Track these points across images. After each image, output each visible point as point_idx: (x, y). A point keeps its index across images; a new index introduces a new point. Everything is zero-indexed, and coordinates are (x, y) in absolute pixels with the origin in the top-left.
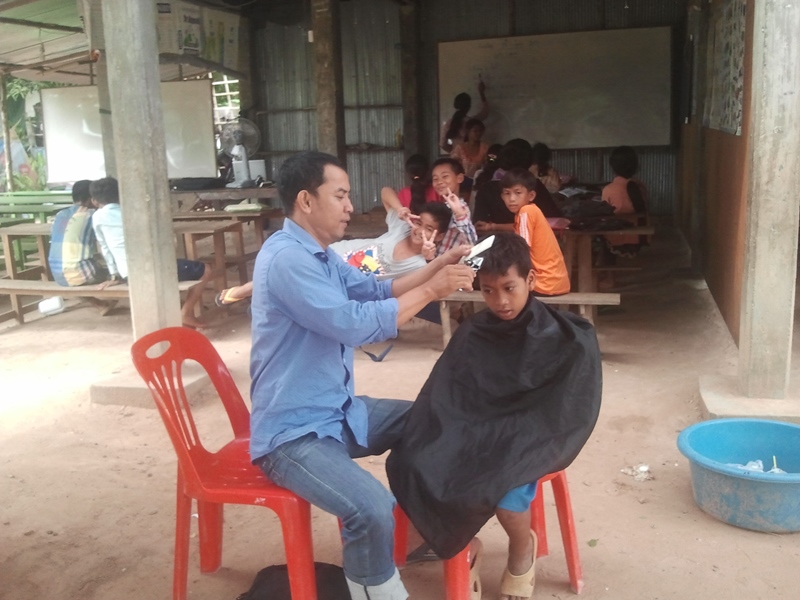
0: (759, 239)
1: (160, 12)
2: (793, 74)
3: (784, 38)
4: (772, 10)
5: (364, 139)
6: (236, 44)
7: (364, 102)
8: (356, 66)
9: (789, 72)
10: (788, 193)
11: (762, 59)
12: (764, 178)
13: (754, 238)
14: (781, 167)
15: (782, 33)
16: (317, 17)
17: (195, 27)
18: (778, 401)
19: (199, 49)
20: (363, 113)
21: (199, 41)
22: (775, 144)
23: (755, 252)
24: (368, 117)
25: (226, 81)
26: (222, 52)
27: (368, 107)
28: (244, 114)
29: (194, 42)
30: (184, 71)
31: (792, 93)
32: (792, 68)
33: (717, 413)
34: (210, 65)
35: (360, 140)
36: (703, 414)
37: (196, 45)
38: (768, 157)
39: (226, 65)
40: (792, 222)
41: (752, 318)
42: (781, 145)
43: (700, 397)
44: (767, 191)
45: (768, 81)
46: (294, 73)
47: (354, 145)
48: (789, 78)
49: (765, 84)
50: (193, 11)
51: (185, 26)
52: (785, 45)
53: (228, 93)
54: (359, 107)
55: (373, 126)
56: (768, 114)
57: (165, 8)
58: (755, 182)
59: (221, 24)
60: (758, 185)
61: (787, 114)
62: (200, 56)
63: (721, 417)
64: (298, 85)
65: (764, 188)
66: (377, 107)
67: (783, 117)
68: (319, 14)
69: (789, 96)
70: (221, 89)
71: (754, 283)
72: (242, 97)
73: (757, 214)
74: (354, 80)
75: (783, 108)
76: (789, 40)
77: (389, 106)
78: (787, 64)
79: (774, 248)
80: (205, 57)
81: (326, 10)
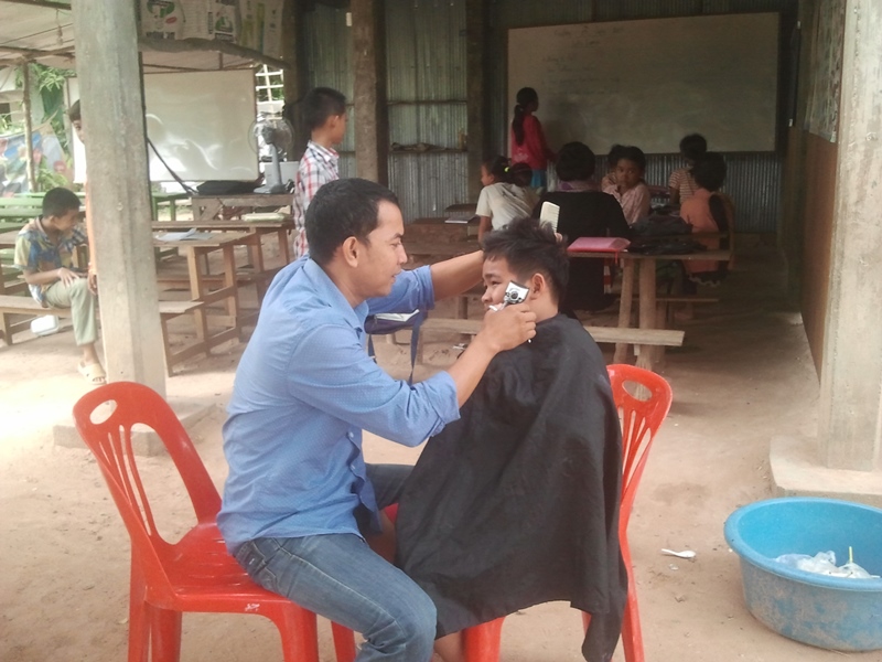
0: (844, 272)
3: (881, 21)
5: (423, 139)
6: (279, 29)
7: (424, 96)
8: (416, 53)
11: (853, 47)
12: (853, 197)
13: (838, 271)
14: (875, 183)
15: (879, 14)
17: (229, 9)
18: (864, 474)
19: (234, 34)
20: (423, 108)
21: (234, 26)
22: (868, 155)
23: (839, 289)
24: (427, 114)
25: (266, 73)
26: (261, 39)
27: (428, 103)
28: (287, 113)
29: (227, 25)
30: (224, 62)
33: (785, 487)
34: (245, 51)
35: (418, 140)
36: (772, 489)
37: (230, 29)
38: (857, 170)
39: (265, 53)
41: (834, 370)
42: (875, 156)
43: (769, 464)
44: (856, 213)
45: (860, 75)
46: (346, 62)
47: (408, 146)
49: (856, 79)
51: (216, 7)
53: (268, 86)
54: (418, 102)
55: (434, 124)
56: (859, 117)
58: (841, 202)
59: (261, 5)
60: (845, 206)
62: (235, 42)
63: (793, 494)
64: (351, 77)
65: (853, 209)
66: (439, 102)
67: (878, 121)
70: (262, 81)
71: (837, 327)
72: (287, 92)
73: (843, 240)
74: (413, 70)
75: (878, 109)
77: (452, 101)
79: (863, 284)
80: (241, 44)
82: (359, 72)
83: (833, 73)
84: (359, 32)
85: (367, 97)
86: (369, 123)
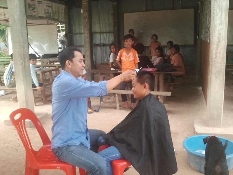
0: (212, 76)
1: (39, 4)
2: (223, 23)
3: (220, 11)
4: (216, 2)
5: (102, 42)
6: (63, 14)
7: (102, 31)
8: (100, 20)
9: (222, 22)
10: (222, 61)
11: (213, 18)
12: (214, 57)
14: (219, 53)
15: (219, 10)
16: (84, 5)
17: (50, 8)
18: (218, 128)
19: (51, 15)
20: (102, 34)
21: (51, 13)
22: (217, 46)
23: (211, 80)
24: (103, 36)
25: (60, 25)
26: (59, 16)
28: (66, 36)
29: (50, 13)
30: (49, 22)
31: (223, 29)
32: (223, 21)
33: (198, 132)
34: (55, 20)
36: (195, 133)
37: (50, 14)
38: (215, 50)
39: (60, 20)
40: (223, 71)
41: (210, 101)
42: (219, 46)
43: (194, 126)
44: (215, 61)
45: (215, 25)
46: (81, 22)
47: (98, 44)
48: (222, 24)
49: (214, 26)
50: (49, 4)
51: (47, 8)
52: (220, 14)
53: (61, 29)
54: (100, 33)
55: (105, 38)
56: (215, 36)
57: (40, 3)
59: (58, 8)
60: (212, 59)
61: (221, 36)
62: (52, 17)
63: (200, 134)
64: (83, 26)
66: (106, 33)
67: (220, 37)
68: (84, 4)
69: (222, 30)
70: (59, 27)
71: (211, 90)
72: (66, 30)
73: (212, 68)
74: (99, 24)
75: (220, 34)
76: (222, 12)
77: (109, 32)
78: (221, 20)
79: (217, 79)
80: (53, 18)
81: (86, 3)
82: (85, 25)
83: (208, 24)
84: (85, 15)
85: (87, 31)
86: (88, 38)
